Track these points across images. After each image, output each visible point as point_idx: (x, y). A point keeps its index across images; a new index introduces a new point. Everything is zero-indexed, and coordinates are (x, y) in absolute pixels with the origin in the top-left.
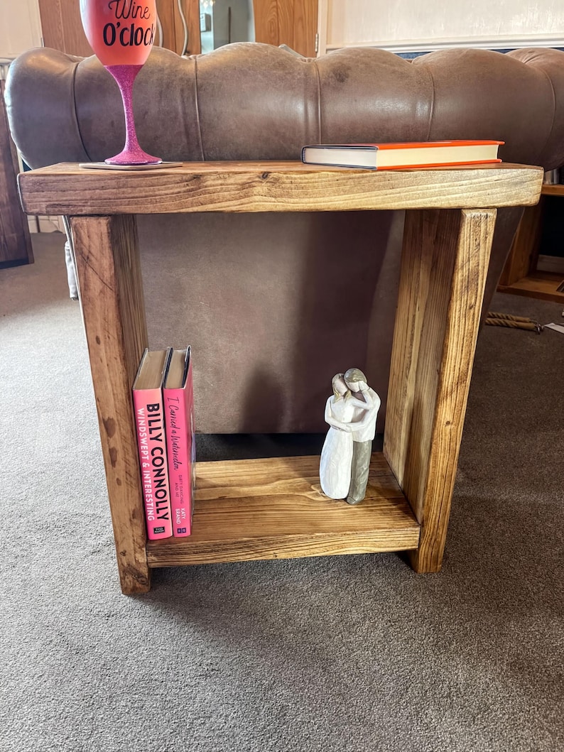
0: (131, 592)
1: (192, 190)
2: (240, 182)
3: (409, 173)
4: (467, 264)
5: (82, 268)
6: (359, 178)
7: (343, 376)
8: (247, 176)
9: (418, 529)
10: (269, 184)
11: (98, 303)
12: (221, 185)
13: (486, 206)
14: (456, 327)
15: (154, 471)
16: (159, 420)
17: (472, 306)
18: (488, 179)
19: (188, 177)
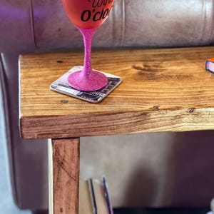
1: (140, 121)
2: (174, 115)
5: (57, 170)
10: (193, 116)
11: (65, 189)
12: (160, 117)
19: (139, 113)
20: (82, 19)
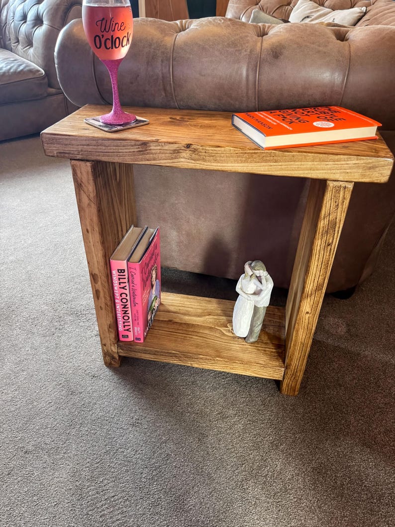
0: (109, 365)
1: (142, 151)
2: (172, 149)
3: (288, 153)
4: (328, 217)
5: (77, 190)
6: (252, 153)
7: (251, 264)
8: (176, 146)
9: (283, 369)
10: (190, 152)
11: (87, 211)
12: (160, 150)
13: (345, 180)
14: (317, 256)
15: (122, 305)
16: (125, 278)
17: (330, 244)
18: (348, 162)
19: (139, 143)
20: (96, 46)
